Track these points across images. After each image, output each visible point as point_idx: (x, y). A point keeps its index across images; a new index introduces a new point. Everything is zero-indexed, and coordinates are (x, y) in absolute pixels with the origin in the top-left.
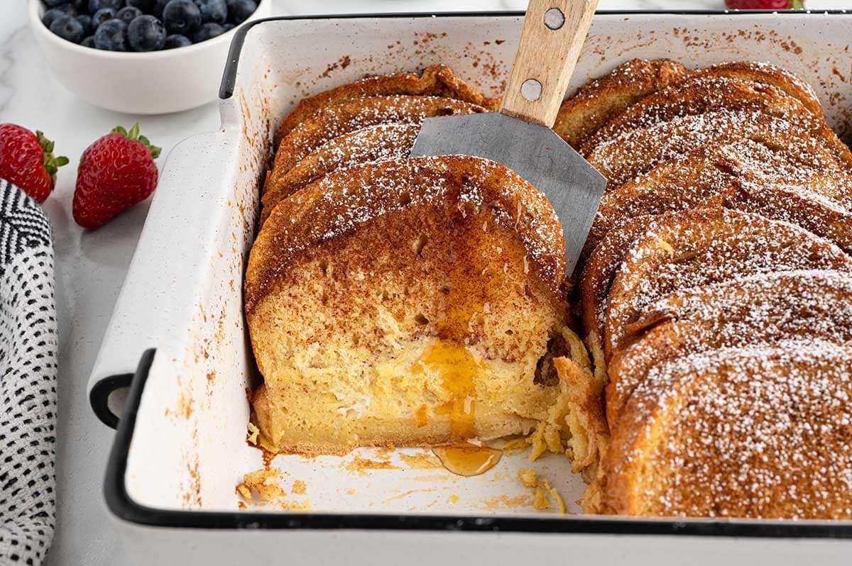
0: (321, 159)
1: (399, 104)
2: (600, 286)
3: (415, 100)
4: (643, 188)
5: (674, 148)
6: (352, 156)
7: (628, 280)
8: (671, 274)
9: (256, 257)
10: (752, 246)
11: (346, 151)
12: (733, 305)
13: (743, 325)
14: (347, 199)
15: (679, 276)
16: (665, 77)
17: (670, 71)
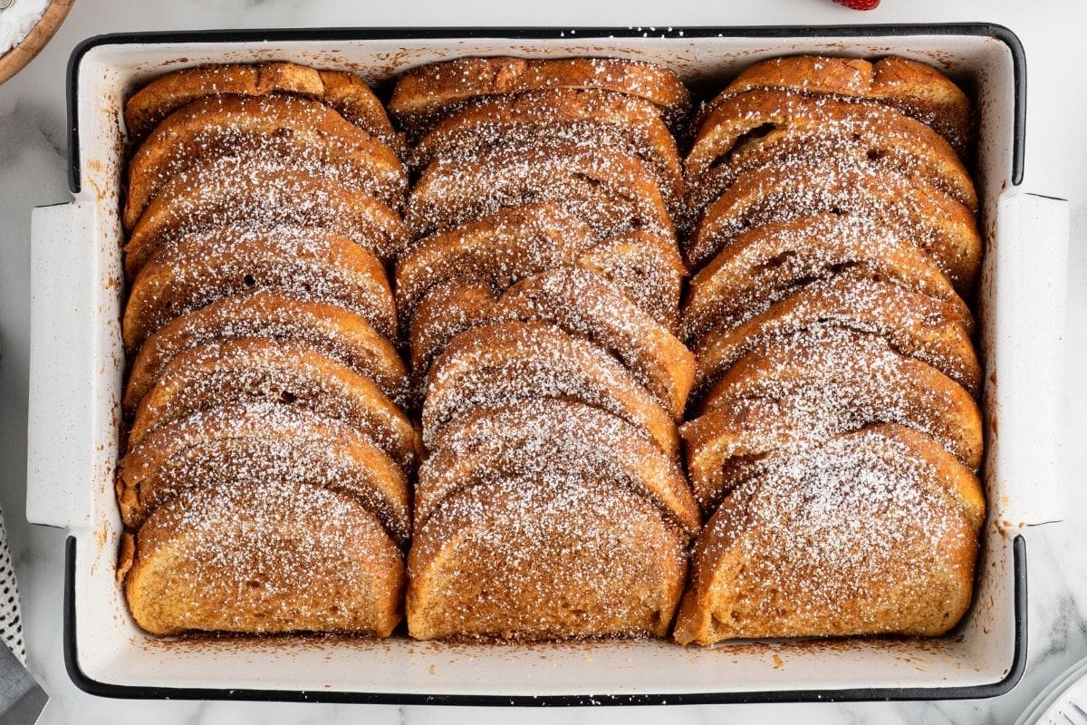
0: (172, 212)
1: (240, 122)
2: (421, 368)
3: (255, 119)
4: (467, 247)
5: (500, 190)
6: (201, 208)
7: (435, 396)
8: (473, 383)
9: (129, 323)
10: (539, 367)
11: (194, 203)
12: (515, 436)
13: (521, 452)
14: (197, 280)
15: (479, 385)
16: (502, 86)
17: (508, 76)
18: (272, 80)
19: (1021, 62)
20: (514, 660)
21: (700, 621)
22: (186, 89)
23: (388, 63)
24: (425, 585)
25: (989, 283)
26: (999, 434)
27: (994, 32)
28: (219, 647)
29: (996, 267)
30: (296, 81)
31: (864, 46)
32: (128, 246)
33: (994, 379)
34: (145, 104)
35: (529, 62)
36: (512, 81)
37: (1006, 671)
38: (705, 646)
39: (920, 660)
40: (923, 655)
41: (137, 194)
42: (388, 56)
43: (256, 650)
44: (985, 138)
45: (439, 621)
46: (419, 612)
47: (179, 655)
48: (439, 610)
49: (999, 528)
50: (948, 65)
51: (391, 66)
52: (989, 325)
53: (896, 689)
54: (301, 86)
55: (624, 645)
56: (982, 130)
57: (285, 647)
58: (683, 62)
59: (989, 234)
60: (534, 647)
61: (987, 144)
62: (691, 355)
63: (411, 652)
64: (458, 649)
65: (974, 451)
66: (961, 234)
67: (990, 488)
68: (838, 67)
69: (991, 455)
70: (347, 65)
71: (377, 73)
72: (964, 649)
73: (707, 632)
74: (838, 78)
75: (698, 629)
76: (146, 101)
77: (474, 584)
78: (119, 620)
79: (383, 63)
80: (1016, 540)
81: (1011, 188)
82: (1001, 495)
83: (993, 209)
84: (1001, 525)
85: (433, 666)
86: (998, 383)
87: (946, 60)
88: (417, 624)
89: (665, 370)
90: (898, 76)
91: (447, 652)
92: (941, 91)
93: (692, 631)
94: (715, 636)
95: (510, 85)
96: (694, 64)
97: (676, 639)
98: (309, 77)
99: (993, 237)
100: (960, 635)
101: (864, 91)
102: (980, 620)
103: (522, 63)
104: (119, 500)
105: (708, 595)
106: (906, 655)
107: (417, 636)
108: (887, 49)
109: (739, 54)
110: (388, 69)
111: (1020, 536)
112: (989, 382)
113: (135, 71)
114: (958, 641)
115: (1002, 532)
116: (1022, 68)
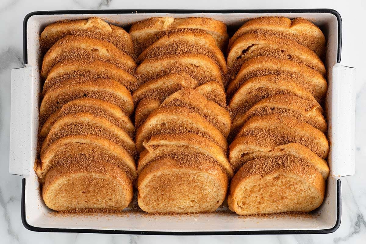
16: (165, 28)
19: (340, 22)
26: (332, 146)
27: (332, 12)
33: (331, 128)
37: (334, 225)
52: (329, 110)
61: (329, 49)
78: (40, 207)
81: (337, 64)
82: (333, 166)
83: (331, 71)
84: (333, 176)
95: (169, 27)
111: (339, 179)
116: (341, 24)
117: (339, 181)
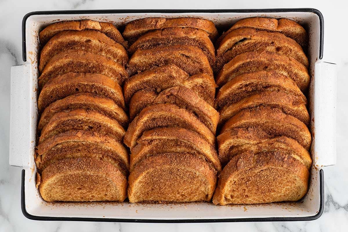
9: (39, 102)
16: (158, 26)
17: (160, 23)
18: (84, 25)
20: (162, 208)
21: (221, 197)
22: (57, 28)
23: (123, 21)
24: (134, 187)
25: (312, 90)
26: (315, 138)
27: (314, 11)
28: (69, 204)
29: (314, 85)
30: (92, 26)
31: (272, 15)
32: (40, 77)
33: (313, 120)
34: (45, 34)
35: (167, 19)
36: (162, 25)
37: (317, 212)
38: (222, 205)
39: (290, 209)
40: (291, 207)
41: (42, 62)
42: (123, 18)
43: (81, 205)
44: (311, 45)
45: (138, 197)
46: (132, 194)
47: (57, 207)
48: (138, 194)
49: (315, 167)
50: (299, 21)
51: (124, 22)
52: (312, 103)
53: (283, 218)
54: (94, 27)
55: (197, 204)
56: (309, 42)
57: (90, 204)
58: (216, 21)
59: (312, 75)
60: (169, 205)
61: (311, 46)
62: (218, 113)
63: (130, 206)
64: (144, 205)
65: (309, 143)
66: (304, 75)
67: (312, 154)
68: (267, 21)
69: (313, 144)
70: (110, 21)
71: (119, 24)
72: (304, 205)
73: (223, 201)
74: (267, 24)
75: (220, 200)
76: (45, 33)
77: (149, 186)
79: (121, 21)
80: (321, 171)
81: (319, 60)
82: (316, 157)
83: (313, 67)
84: (316, 166)
85: (137, 210)
86: (315, 122)
87: (298, 20)
88: (132, 198)
89: (211, 118)
90: (286, 24)
91: (141, 206)
92: (298, 30)
93: (218, 201)
94: (226, 202)
95: (161, 26)
96: (219, 21)
97: (213, 203)
98: (96, 24)
99: (313, 76)
100: (302, 201)
101: (275, 29)
102: (309, 196)
103: (165, 19)
104: (35, 160)
105: (224, 189)
106: (285, 207)
107: (132, 202)
108: (280, 16)
109: (233, 18)
110: (123, 23)
111: (322, 169)
112: (312, 121)
113: (43, 24)
114: (302, 203)
115: (316, 168)
116: (322, 22)
117: (322, 171)
